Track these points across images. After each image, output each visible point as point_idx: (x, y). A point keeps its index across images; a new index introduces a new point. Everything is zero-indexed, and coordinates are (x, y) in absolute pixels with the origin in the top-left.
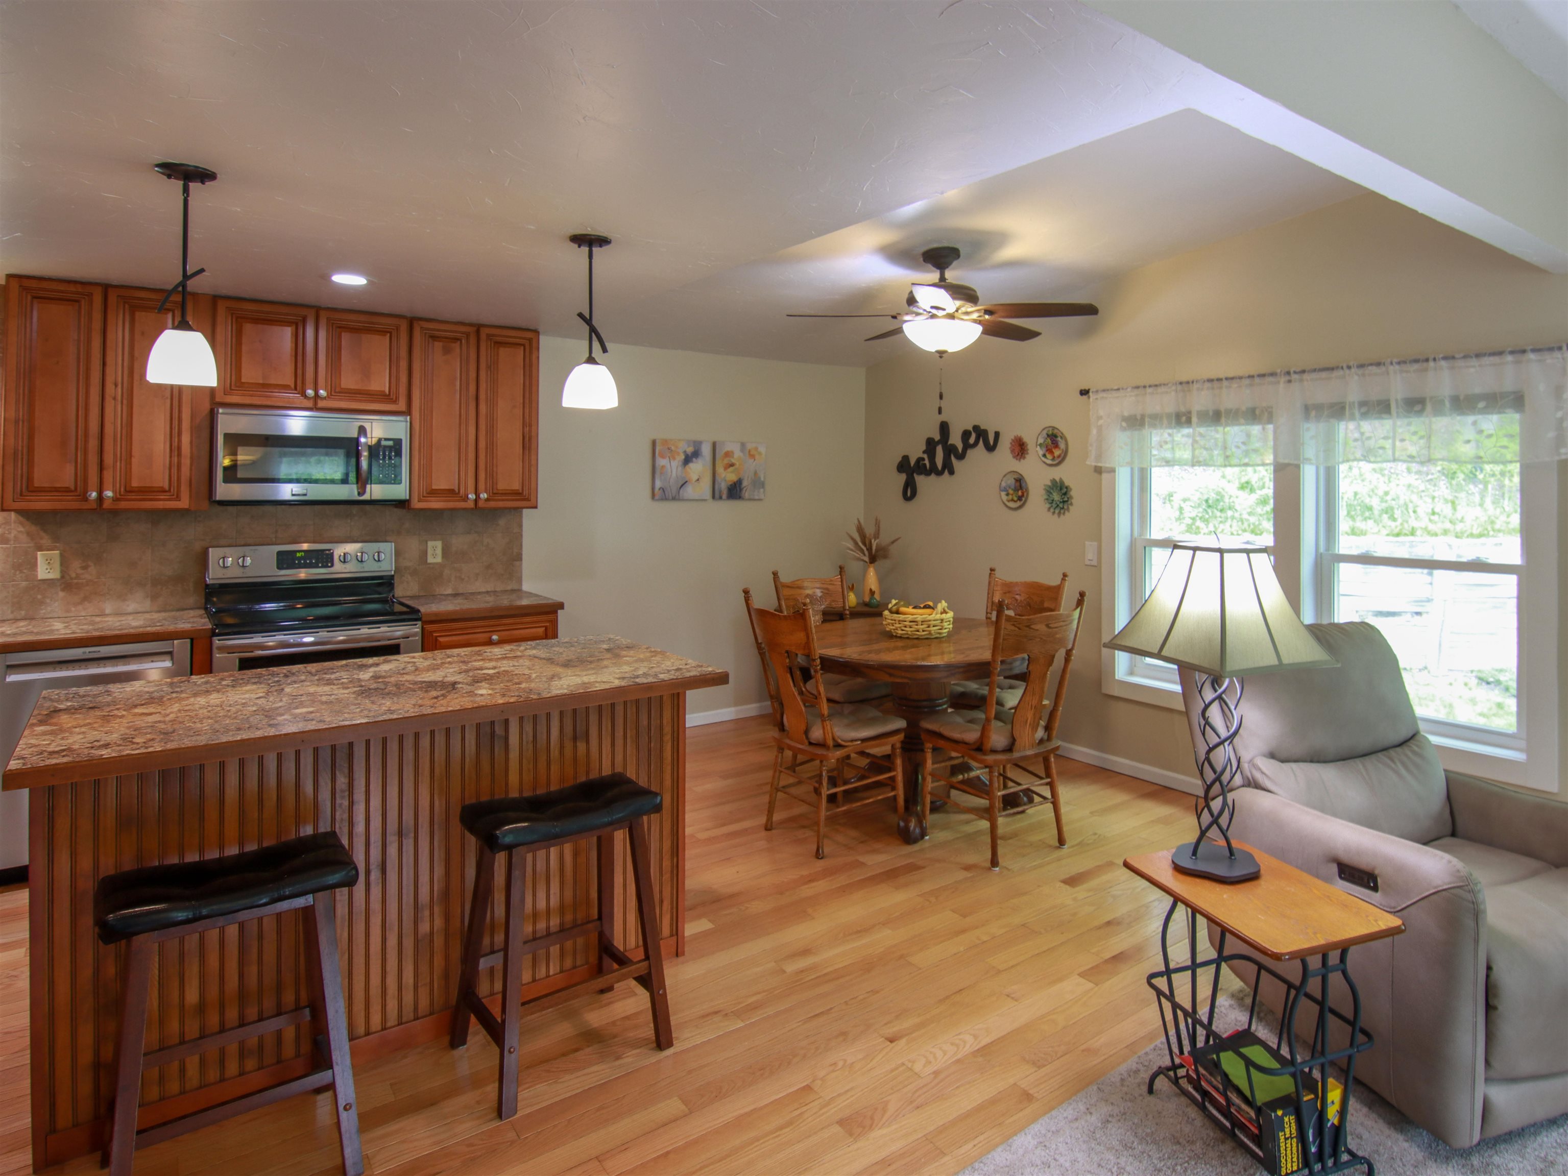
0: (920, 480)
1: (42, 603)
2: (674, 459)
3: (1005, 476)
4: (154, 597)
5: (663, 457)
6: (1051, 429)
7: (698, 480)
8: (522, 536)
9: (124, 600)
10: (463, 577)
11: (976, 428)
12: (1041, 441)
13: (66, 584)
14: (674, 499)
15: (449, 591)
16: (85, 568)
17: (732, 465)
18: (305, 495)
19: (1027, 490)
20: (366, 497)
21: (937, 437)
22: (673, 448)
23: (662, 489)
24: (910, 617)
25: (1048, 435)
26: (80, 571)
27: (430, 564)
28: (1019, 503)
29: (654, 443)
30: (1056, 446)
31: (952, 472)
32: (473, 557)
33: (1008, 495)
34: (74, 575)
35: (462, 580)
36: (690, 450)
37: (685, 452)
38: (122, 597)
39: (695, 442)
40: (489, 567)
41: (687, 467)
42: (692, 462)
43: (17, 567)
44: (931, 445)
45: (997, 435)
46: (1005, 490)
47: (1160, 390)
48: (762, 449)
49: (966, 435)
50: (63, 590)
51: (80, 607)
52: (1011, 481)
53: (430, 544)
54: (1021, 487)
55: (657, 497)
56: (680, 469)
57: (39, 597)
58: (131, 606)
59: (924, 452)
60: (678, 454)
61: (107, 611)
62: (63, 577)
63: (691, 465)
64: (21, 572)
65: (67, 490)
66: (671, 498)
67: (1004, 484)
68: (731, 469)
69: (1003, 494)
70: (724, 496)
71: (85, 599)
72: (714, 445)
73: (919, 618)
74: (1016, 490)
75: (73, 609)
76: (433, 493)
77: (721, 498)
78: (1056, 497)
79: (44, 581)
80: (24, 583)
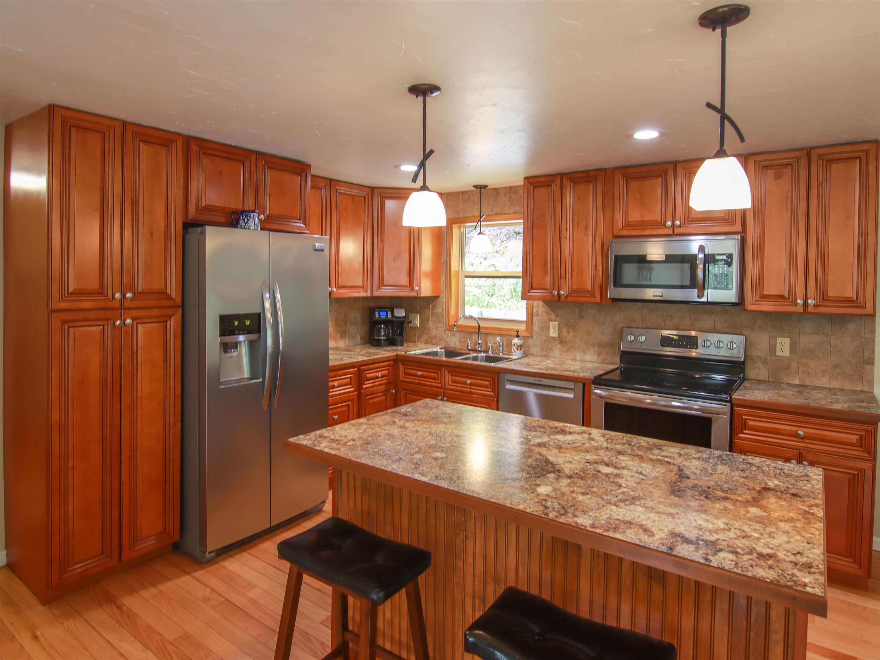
1: (551, 349)
4: (599, 354)
8: (874, 341)
9: (585, 353)
10: (810, 371)
13: (561, 340)
15: (796, 382)
16: (568, 333)
18: (661, 296)
20: (704, 299)
26: (566, 334)
27: (779, 356)
32: (820, 355)
34: (564, 336)
35: (809, 374)
38: (584, 352)
40: (836, 366)
43: (542, 329)
50: (559, 343)
51: (566, 354)
53: (779, 340)
57: (550, 346)
58: (588, 358)
61: (578, 358)
62: (559, 336)
64: (544, 332)
71: (568, 350)
75: (563, 354)
76: (764, 297)
79: (552, 337)
80: (545, 338)
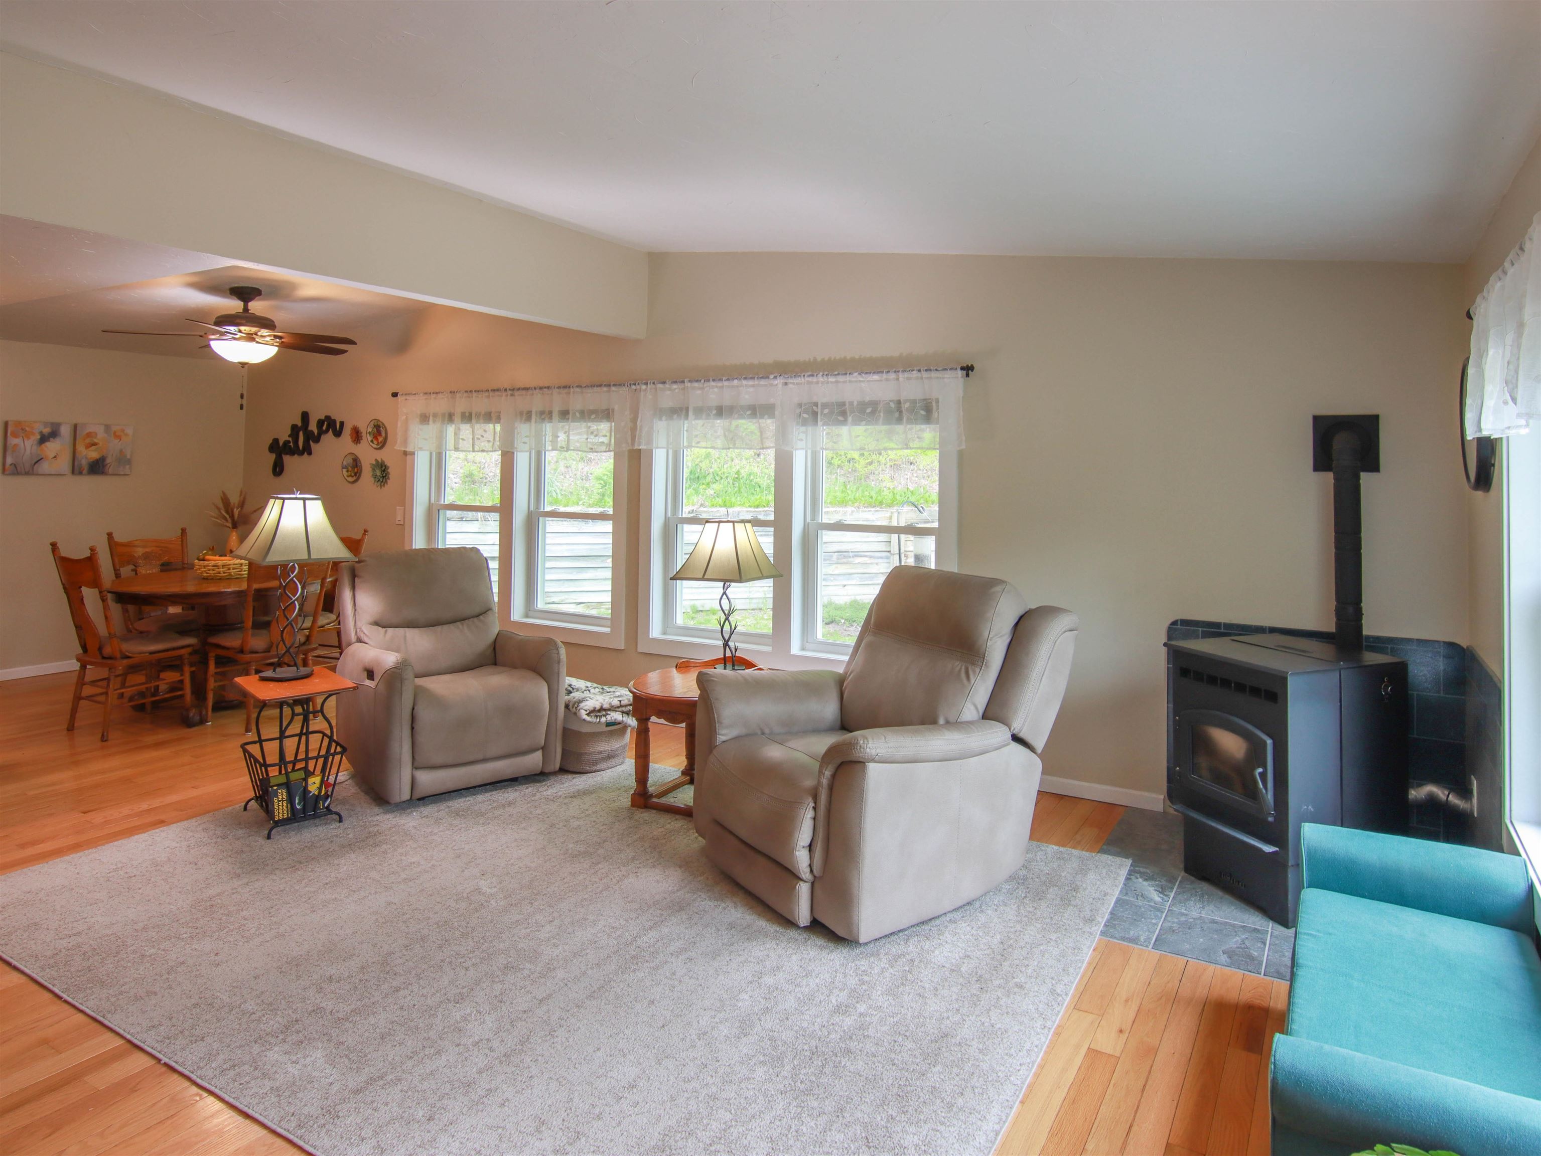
0: (287, 459)
2: (29, 438)
3: (346, 457)
5: (15, 435)
6: (376, 421)
7: (55, 457)
11: (328, 418)
12: (370, 430)
14: (27, 473)
17: (95, 444)
19: (361, 467)
21: (300, 424)
22: (27, 429)
23: (14, 465)
24: (213, 563)
25: (375, 426)
28: (355, 478)
29: (6, 424)
30: (379, 433)
31: (310, 453)
33: (347, 471)
36: (47, 431)
37: (41, 433)
39: (52, 424)
41: (43, 445)
42: (49, 441)
44: (295, 430)
45: (342, 424)
46: (346, 467)
47: (439, 396)
48: (129, 431)
49: (320, 423)
52: (349, 460)
54: (356, 466)
55: (7, 472)
56: (35, 447)
59: (289, 436)
60: (33, 434)
63: (48, 444)
66: (24, 473)
67: (345, 463)
68: (94, 447)
69: (344, 470)
70: (85, 472)
72: (75, 427)
73: (220, 563)
74: (353, 468)
77: (81, 473)
78: (378, 473)
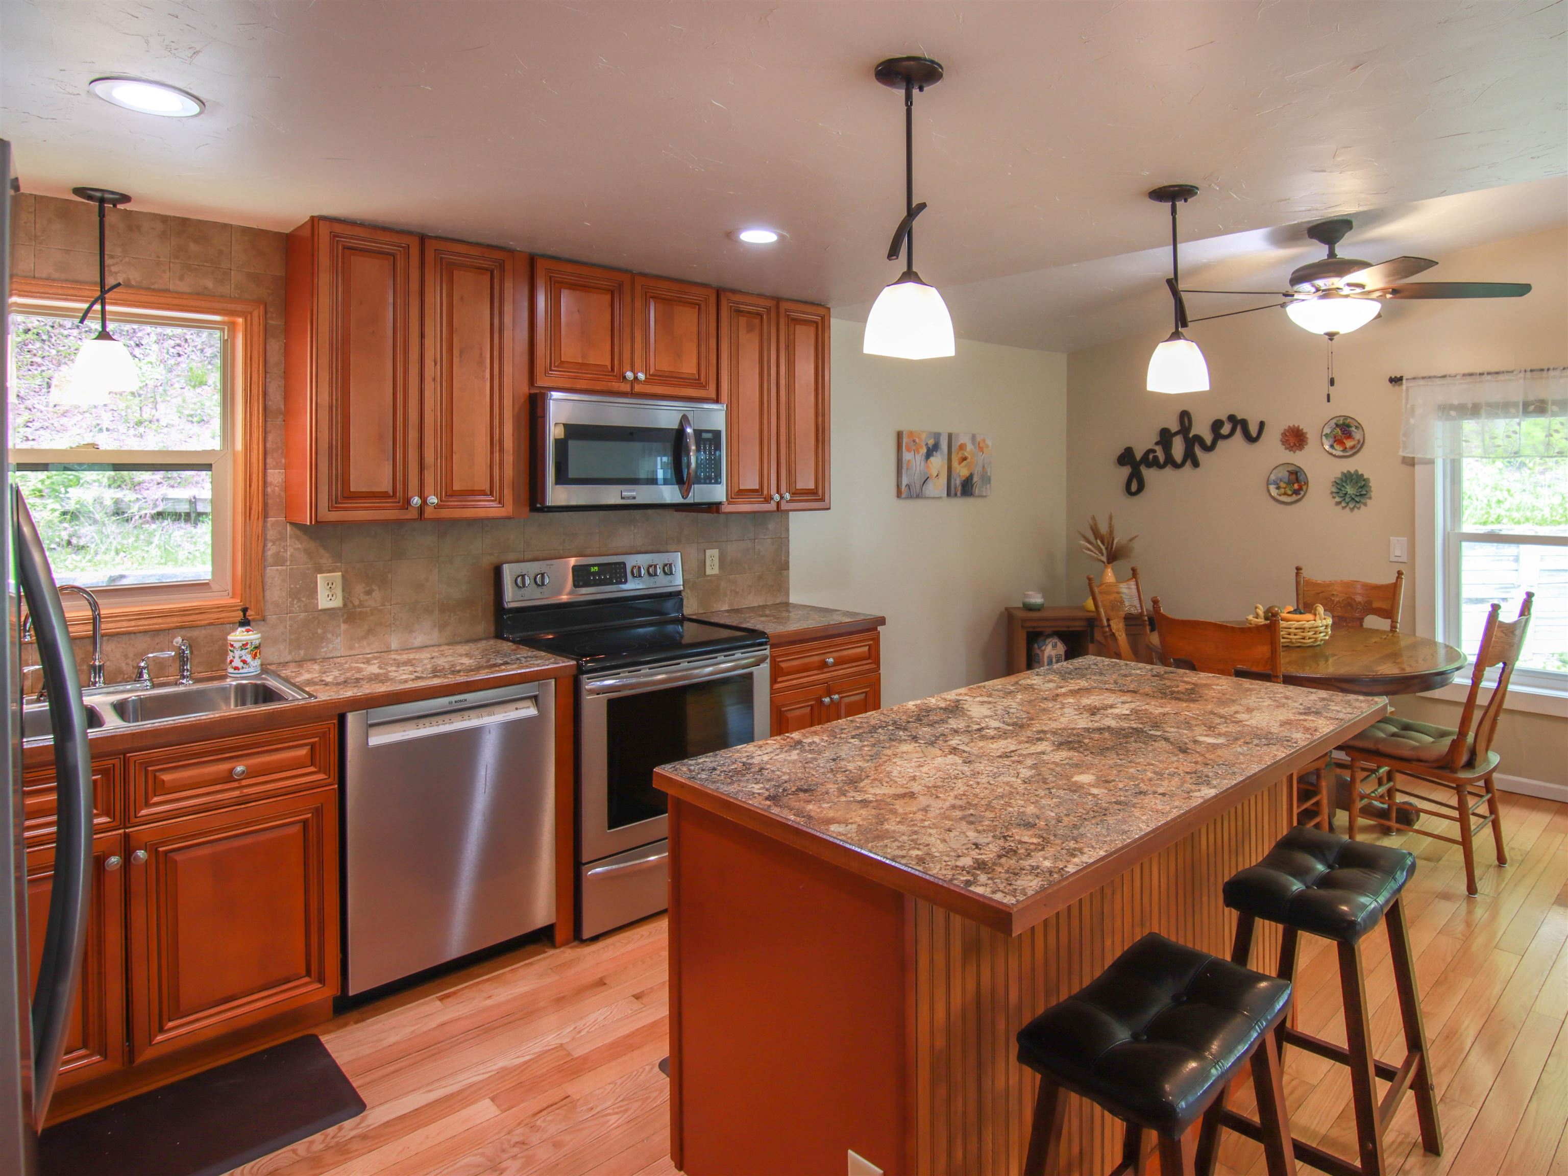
0: (1149, 474)
1: (323, 639)
3: (1274, 469)
4: (442, 627)
5: (909, 450)
6: (1342, 419)
8: (789, 541)
9: (412, 631)
10: (737, 590)
11: (1232, 418)
12: (1327, 430)
13: (349, 613)
14: (918, 497)
15: (726, 607)
16: (369, 593)
17: (965, 459)
18: (633, 498)
19: (1307, 483)
21: (1174, 427)
22: (917, 440)
23: (908, 486)
24: (1297, 624)
25: (1337, 425)
26: (363, 597)
27: (709, 576)
28: (1295, 498)
29: (899, 435)
30: (1349, 436)
31: (1196, 464)
32: (746, 567)
33: (1278, 488)
34: (357, 603)
35: (737, 593)
36: (931, 442)
37: (927, 444)
38: (409, 628)
40: (760, 578)
43: (294, 594)
44: (1165, 437)
45: (1262, 424)
46: (1275, 483)
47: (1501, 377)
48: (989, 442)
49: (1217, 425)
50: (345, 622)
51: (365, 643)
52: (1283, 474)
53: (708, 552)
54: (1297, 480)
55: (903, 496)
56: (923, 463)
57: (320, 631)
58: (419, 639)
59: (1157, 444)
60: (921, 447)
61: (393, 647)
62: (345, 605)
63: (932, 459)
64: (299, 600)
65: (384, 495)
66: (915, 495)
67: (1273, 477)
68: (965, 462)
69: (1272, 488)
70: (959, 493)
71: (370, 631)
72: (950, 436)
73: (1307, 625)
74: (1290, 483)
75: (357, 645)
76: (742, 493)
77: (956, 495)
78: (1350, 490)
79: (325, 610)
80: (302, 615)
